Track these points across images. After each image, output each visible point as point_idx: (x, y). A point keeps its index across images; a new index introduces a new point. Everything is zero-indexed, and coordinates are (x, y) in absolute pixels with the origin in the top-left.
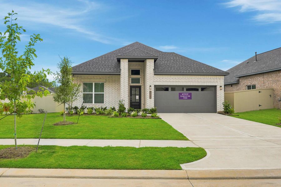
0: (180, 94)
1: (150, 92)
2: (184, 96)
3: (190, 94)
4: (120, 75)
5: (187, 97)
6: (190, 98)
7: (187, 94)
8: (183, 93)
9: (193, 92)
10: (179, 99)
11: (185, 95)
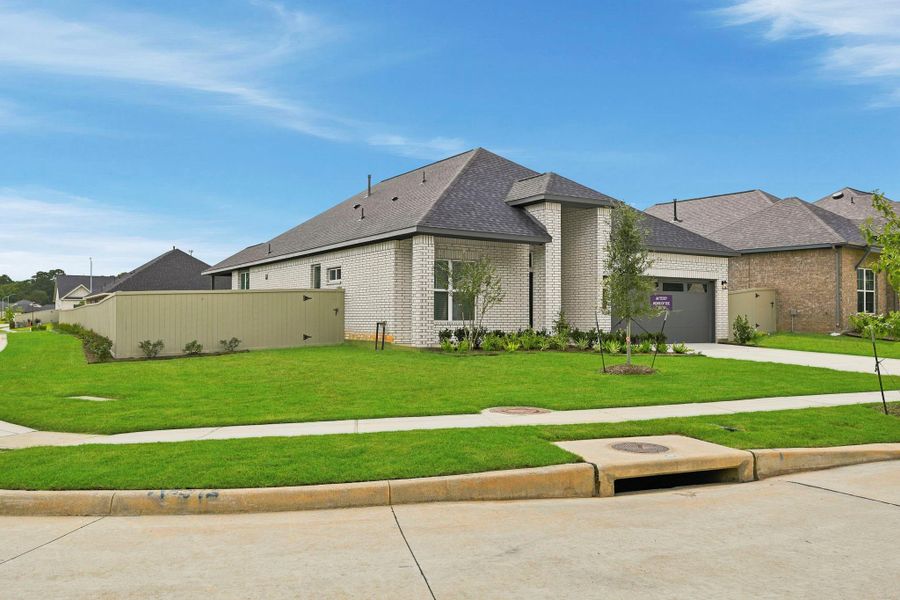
0: (653, 298)
1: (605, 292)
2: (659, 304)
3: (670, 299)
5: (665, 305)
7: (665, 298)
8: (658, 296)
9: (675, 295)
11: (661, 301)
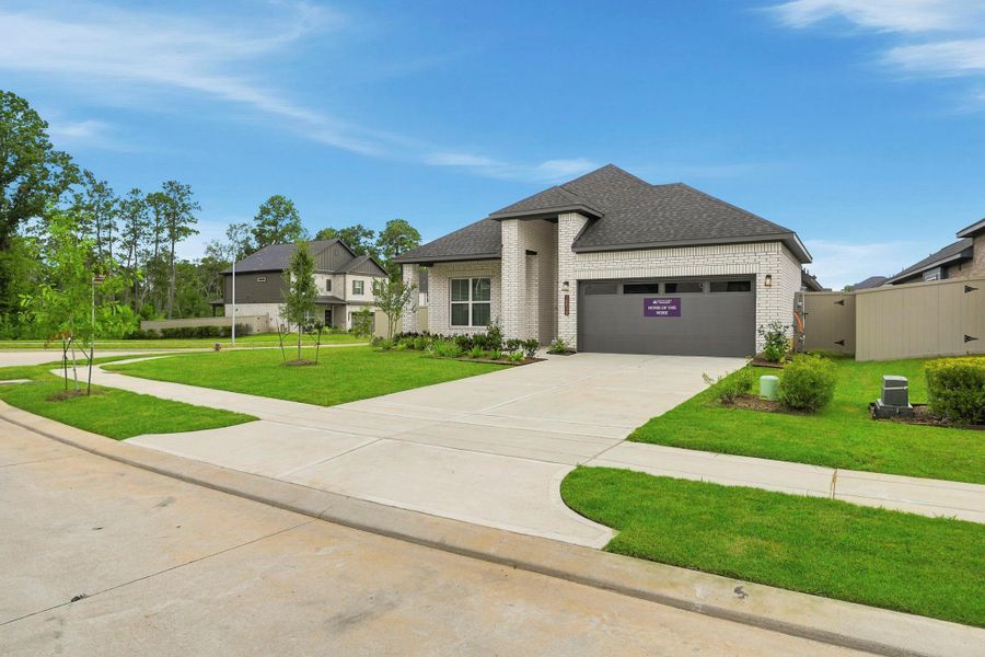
0: (648, 302)
1: (567, 298)
2: (658, 308)
3: (676, 302)
4: (500, 258)
5: (667, 310)
6: (676, 313)
7: (668, 302)
8: (656, 299)
9: (684, 297)
10: (645, 315)
11: (661, 305)
